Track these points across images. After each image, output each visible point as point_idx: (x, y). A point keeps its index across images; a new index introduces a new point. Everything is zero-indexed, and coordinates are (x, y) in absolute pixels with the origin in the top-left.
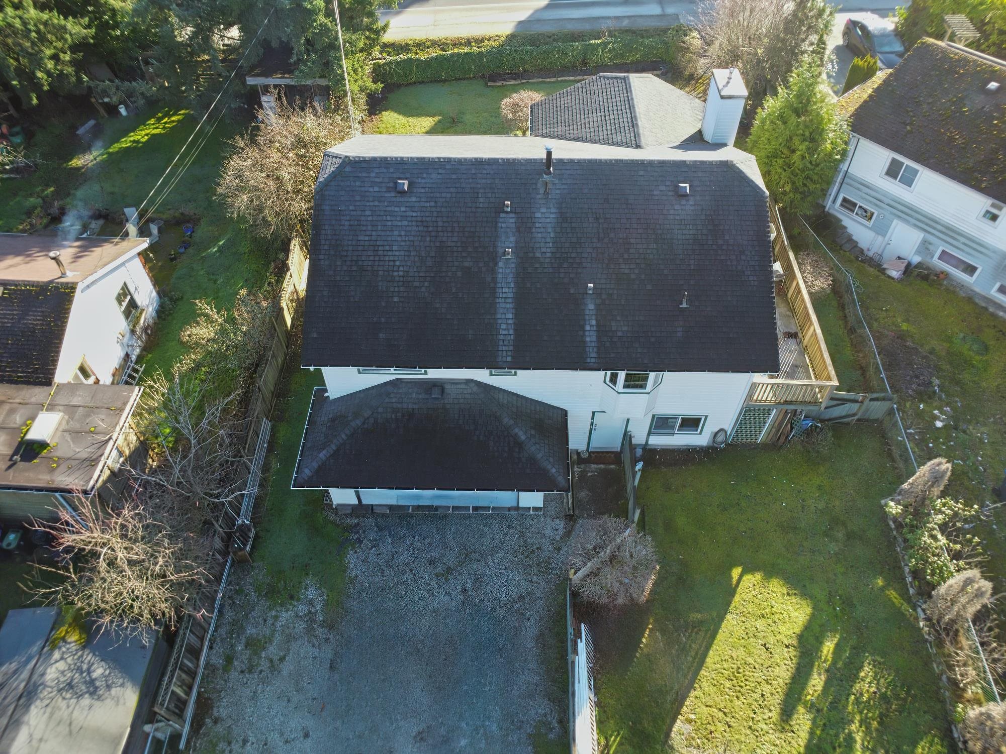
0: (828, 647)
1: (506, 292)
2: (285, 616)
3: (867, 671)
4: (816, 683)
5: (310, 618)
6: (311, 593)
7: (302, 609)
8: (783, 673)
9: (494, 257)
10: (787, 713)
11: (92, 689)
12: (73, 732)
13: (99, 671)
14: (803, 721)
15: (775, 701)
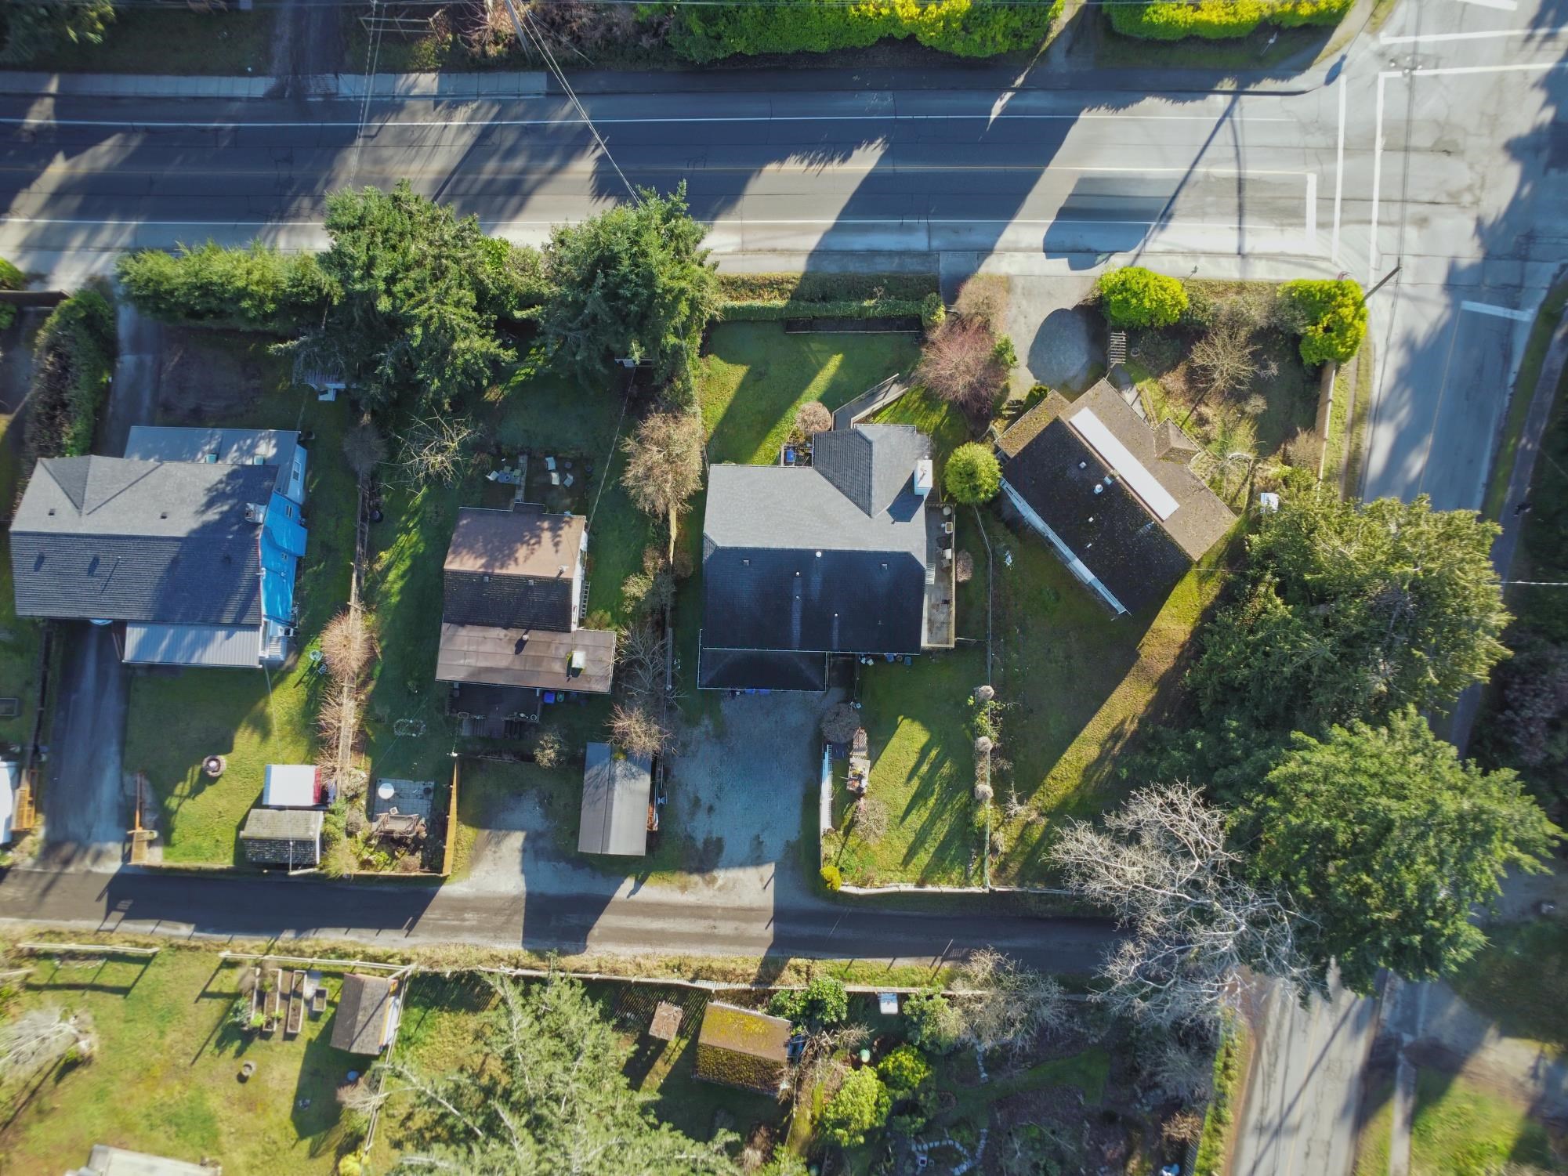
0: (933, 753)
1: (796, 617)
2: (696, 732)
3: (947, 764)
4: (925, 768)
5: (707, 733)
6: (706, 722)
7: (703, 729)
8: (912, 764)
9: (791, 599)
10: (909, 779)
11: (634, 776)
12: (632, 792)
13: (634, 769)
14: (915, 782)
15: (906, 775)
